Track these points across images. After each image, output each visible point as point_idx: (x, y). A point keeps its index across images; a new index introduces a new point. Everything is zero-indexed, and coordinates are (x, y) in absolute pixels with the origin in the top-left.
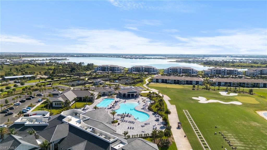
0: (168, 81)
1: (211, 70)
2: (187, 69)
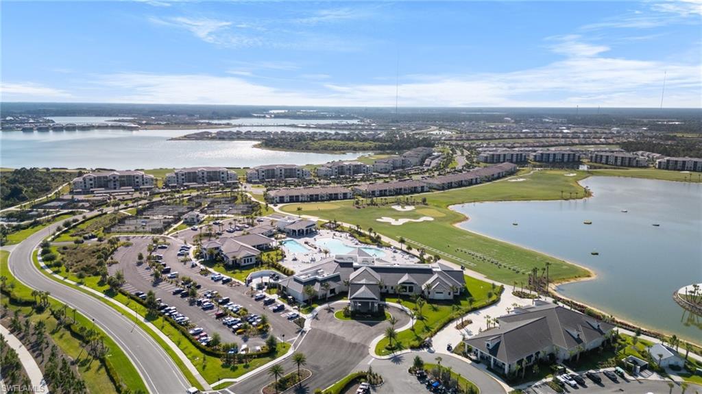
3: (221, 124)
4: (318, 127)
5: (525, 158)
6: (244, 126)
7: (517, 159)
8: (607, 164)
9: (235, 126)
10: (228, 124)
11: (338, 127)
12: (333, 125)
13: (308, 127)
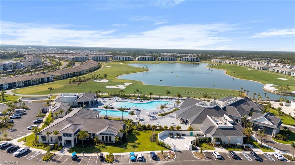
0: (17, 85)
5: (108, 58)
7: (105, 59)
8: (120, 60)
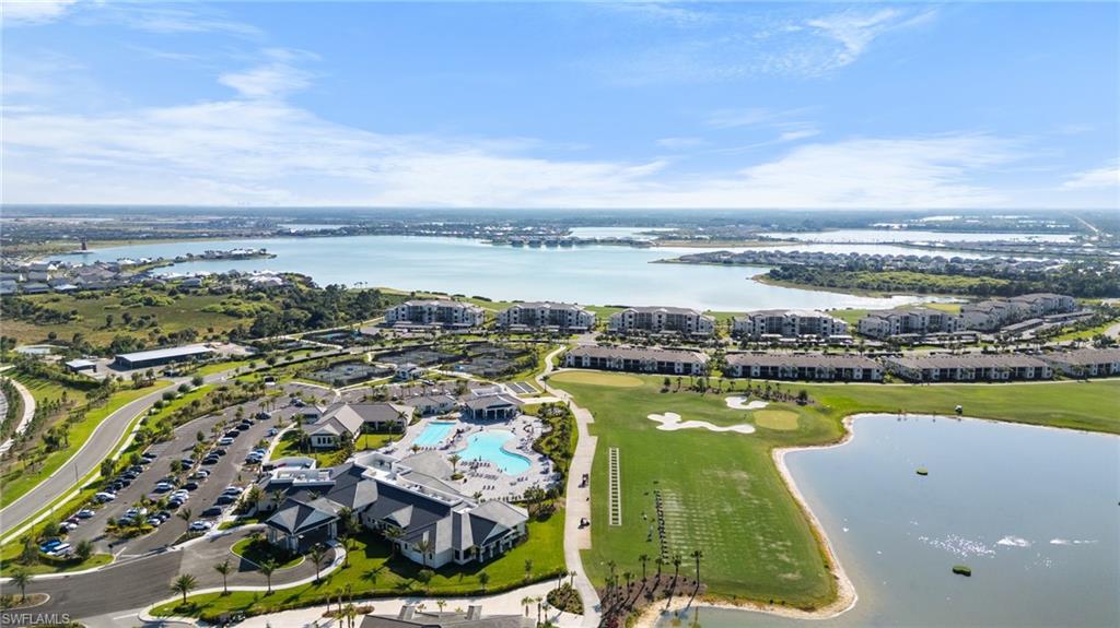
1: (753, 319)
2: (681, 316)
3: (780, 240)
4: (950, 247)
6: (818, 243)
9: (801, 243)
10: (792, 240)
11: (987, 248)
12: (980, 244)
13: (931, 247)
